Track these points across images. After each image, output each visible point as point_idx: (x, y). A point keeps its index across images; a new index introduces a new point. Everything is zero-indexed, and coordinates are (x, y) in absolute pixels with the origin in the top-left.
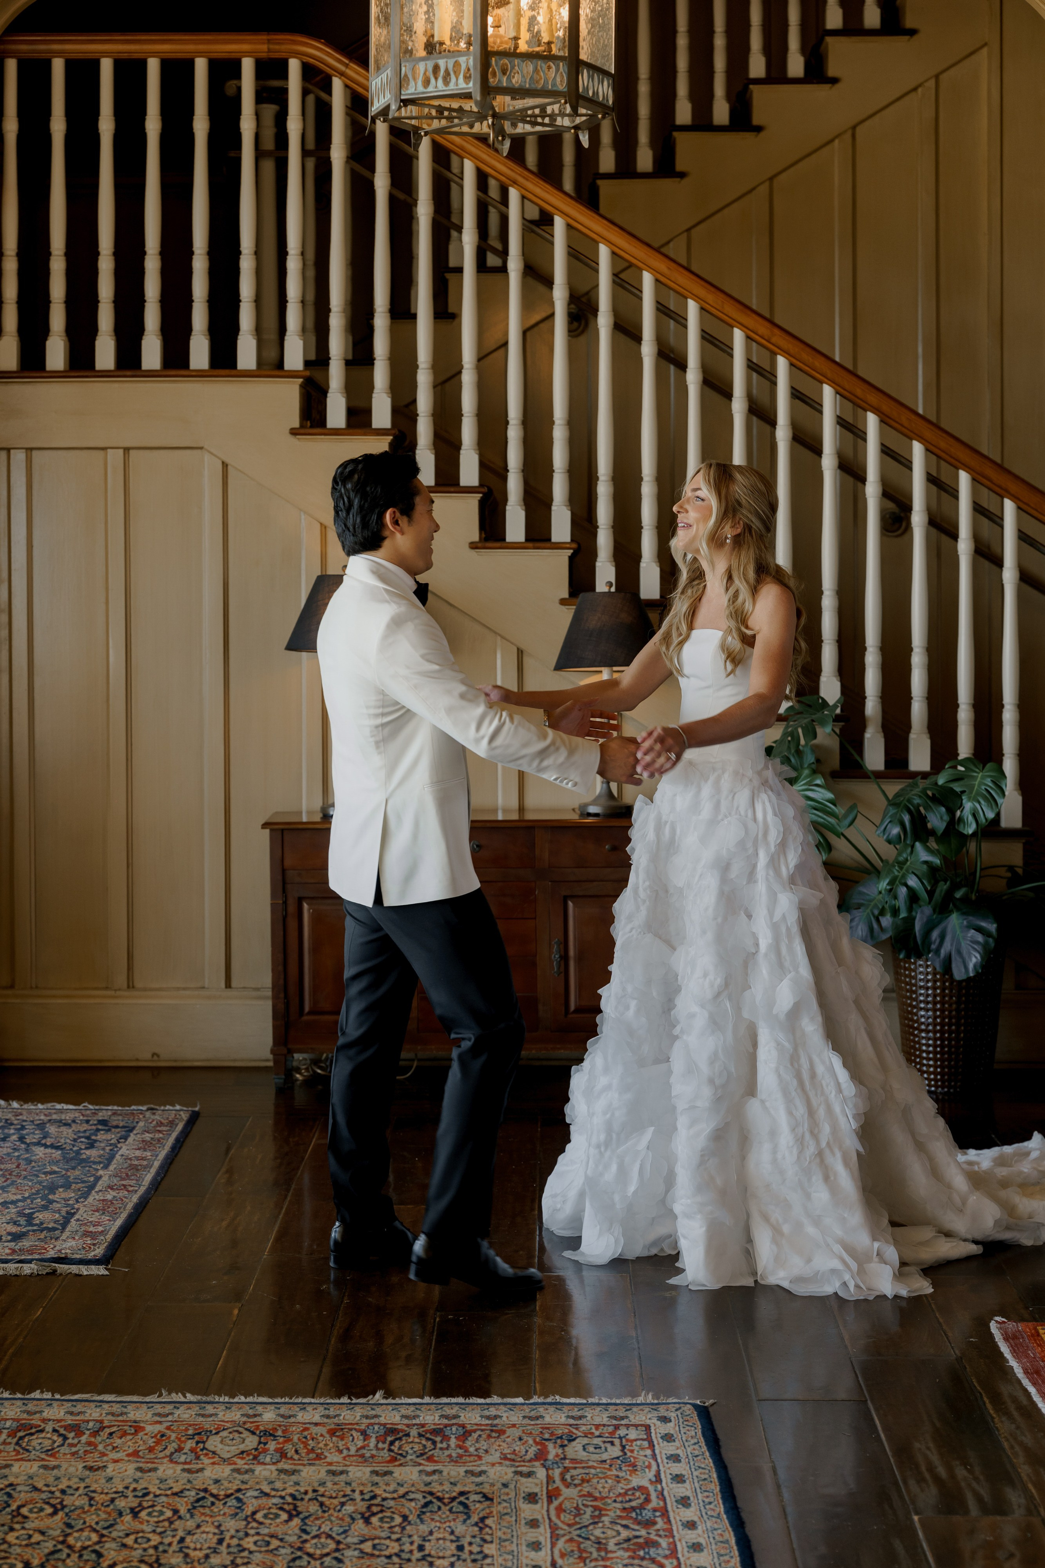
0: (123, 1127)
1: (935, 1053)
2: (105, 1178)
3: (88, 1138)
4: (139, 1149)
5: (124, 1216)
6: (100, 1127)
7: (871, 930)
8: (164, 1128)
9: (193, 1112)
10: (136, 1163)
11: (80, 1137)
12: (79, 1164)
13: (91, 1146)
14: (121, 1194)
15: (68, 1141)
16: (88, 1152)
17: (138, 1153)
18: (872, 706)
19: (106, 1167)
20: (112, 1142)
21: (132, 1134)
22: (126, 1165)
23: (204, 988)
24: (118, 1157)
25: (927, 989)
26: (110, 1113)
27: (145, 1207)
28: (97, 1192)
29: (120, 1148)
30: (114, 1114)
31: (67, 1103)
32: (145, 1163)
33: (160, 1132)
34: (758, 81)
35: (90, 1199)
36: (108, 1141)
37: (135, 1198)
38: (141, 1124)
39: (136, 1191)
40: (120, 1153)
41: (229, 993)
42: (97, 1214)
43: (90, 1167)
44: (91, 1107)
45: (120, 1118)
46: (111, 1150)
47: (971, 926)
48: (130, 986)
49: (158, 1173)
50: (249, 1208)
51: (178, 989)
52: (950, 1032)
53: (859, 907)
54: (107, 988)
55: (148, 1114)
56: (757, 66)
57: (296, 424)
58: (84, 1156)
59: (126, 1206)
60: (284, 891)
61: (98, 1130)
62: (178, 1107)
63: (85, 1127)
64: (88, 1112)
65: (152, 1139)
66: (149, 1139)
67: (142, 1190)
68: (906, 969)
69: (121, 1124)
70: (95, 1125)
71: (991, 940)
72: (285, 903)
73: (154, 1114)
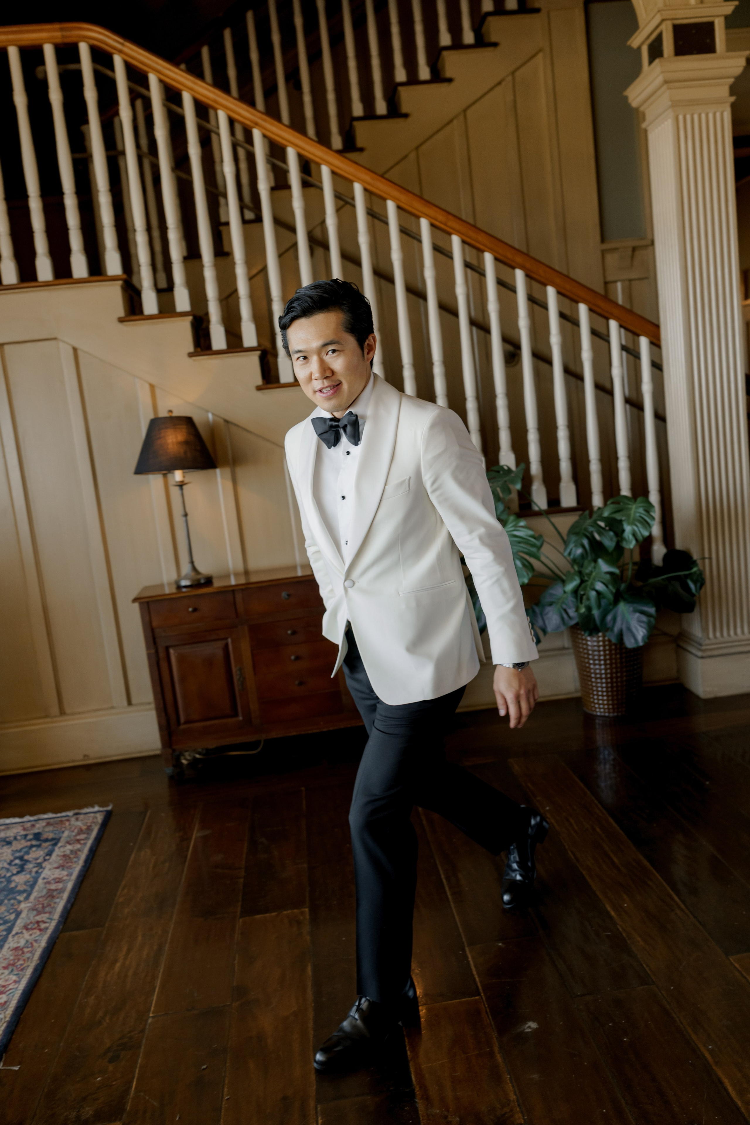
0: (53, 839)
1: (607, 691)
2: (23, 915)
3: (21, 858)
4: (58, 868)
5: (29, 972)
6: (34, 843)
7: (563, 619)
8: (82, 836)
9: (107, 811)
10: (53, 887)
11: (16, 858)
12: (7, 895)
13: (21, 869)
14: (33, 936)
15: (6, 865)
16: (16, 878)
17: (58, 873)
18: (535, 468)
19: (27, 898)
20: (39, 861)
21: (56, 849)
22: (45, 892)
23: (112, 708)
24: (40, 881)
25: (599, 651)
26: (44, 823)
27: (51, 951)
28: (14, 936)
29: (44, 868)
30: (48, 824)
31: (14, 816)
32: (60, 886)
33: (78, 841)
34: (402, 84)
35: (6, 946)
36: (37, 859)
37: (43, 944)
38: (66, 833)
39: (47, 928)
40: (43, 876)
41: (130, 709)
42: (6, 972)
43: (15, 899)
44: (32, 818)
45: (51, 828)
46: (37, 872)
47: (635, 611)
48: (62, 712)
49: (68, 901)
50: (140, 938)
51: (95, 711)
52: (617, 677)
53: (551, 604)
54: (46, 717)
55: (73, 820)
56: (400, 75)
57: (122, 313)
58: (13, 885)
59: (33, 957)
60: (155, 643)
61: (32, 846)
62: (97, 808)
63: (24, 843)
64: (29, 824)
65: (71, 851)
66: (68, 852)
67: (54, 924)
68: (583, 640)
69: (51, 836)
70: (30, 840)
71: (652, 619)
72: (157, 652)
73: (77, 819)
